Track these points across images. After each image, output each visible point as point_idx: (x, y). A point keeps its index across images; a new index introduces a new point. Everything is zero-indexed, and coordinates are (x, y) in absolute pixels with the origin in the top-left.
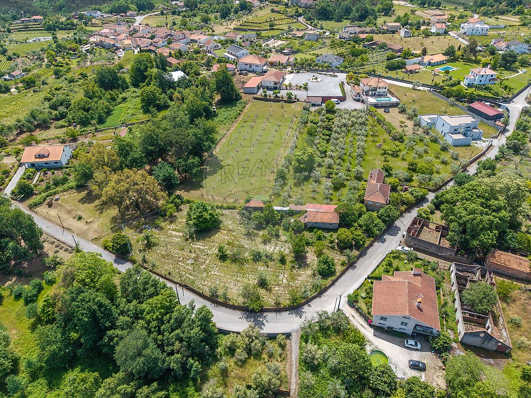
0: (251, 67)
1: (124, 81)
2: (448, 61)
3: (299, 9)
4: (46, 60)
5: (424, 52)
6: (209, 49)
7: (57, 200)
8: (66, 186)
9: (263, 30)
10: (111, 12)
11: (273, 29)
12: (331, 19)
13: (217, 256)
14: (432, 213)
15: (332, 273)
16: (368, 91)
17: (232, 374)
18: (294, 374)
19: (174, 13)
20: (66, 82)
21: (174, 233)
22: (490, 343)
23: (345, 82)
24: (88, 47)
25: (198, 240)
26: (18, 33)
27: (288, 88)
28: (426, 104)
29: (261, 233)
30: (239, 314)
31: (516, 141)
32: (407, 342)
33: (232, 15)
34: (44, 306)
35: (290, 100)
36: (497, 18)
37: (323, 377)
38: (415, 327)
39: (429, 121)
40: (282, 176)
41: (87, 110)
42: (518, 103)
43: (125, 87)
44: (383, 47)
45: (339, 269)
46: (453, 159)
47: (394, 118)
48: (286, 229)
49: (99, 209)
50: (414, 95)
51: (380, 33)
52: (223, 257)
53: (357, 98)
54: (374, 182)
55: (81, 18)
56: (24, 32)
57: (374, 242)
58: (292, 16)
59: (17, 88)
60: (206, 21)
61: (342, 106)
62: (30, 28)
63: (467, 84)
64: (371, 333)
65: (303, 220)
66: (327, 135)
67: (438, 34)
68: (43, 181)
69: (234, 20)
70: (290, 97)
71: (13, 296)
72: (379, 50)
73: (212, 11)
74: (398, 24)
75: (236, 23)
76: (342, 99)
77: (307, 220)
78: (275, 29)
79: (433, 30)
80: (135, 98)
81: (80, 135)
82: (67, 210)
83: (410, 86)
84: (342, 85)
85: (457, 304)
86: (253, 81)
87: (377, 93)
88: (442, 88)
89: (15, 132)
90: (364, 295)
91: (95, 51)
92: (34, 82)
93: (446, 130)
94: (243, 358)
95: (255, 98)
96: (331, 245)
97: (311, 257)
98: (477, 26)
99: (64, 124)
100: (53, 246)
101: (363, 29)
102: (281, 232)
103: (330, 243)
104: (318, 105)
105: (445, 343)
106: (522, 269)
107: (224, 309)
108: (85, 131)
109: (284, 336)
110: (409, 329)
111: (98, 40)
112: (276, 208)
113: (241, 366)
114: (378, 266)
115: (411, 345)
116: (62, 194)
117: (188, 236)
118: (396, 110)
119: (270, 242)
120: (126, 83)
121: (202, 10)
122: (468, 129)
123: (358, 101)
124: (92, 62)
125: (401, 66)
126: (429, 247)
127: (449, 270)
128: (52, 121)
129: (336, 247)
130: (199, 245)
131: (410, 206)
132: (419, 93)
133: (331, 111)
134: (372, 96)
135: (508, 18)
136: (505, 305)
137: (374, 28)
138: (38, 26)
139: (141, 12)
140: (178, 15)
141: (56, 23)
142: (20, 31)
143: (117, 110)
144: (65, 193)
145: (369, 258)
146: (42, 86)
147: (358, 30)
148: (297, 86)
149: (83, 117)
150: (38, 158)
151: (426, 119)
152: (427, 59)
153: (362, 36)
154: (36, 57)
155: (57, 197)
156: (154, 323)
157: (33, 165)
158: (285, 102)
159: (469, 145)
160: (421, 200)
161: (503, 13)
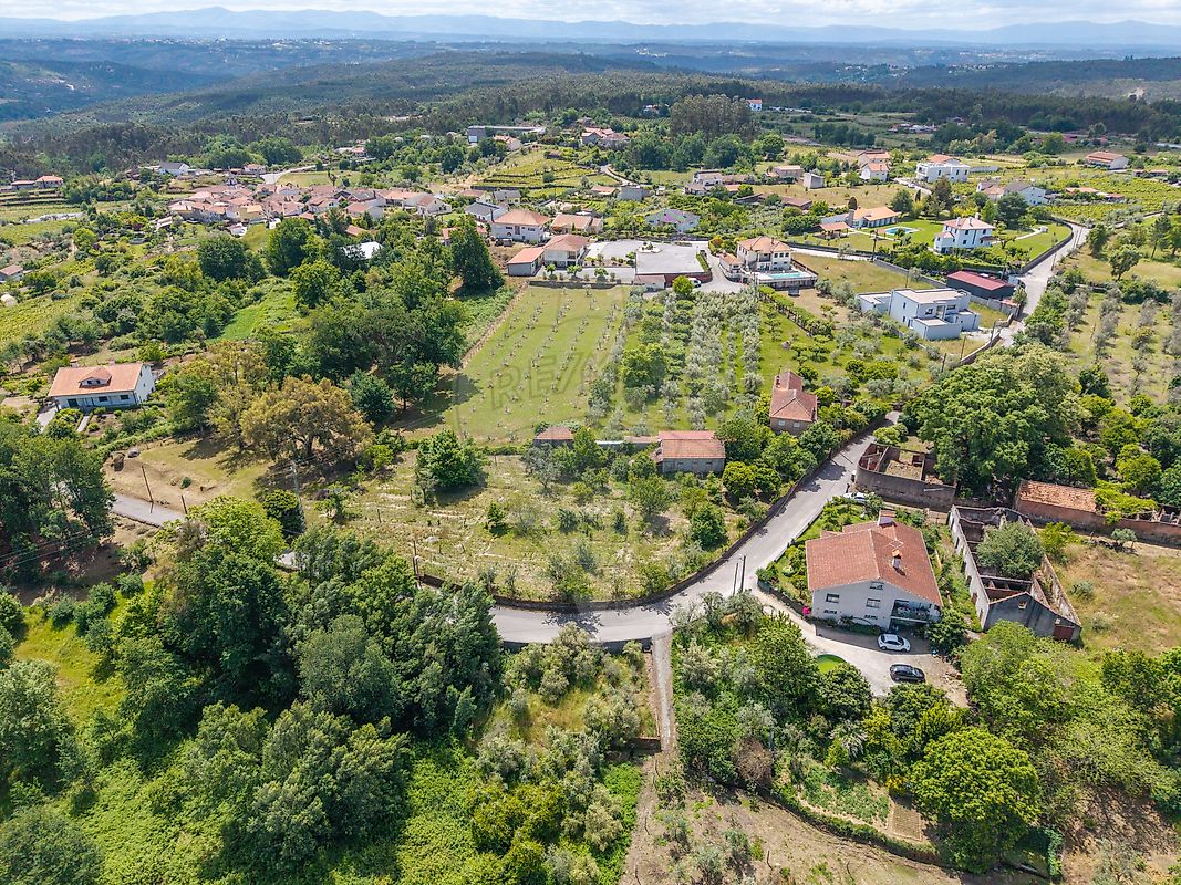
0: (518, 232)
1: (257, 265)
2: (899, 220)
3: (600, 152)
4: (74, 249)
5: (853, 205)
6: (426, 213)
7: (133, 455)
8: (151, 432)
9: (531, 188)
10: (211, 167)
11: (551, 186)
12: (667, 168)
13: (487, 527)
14: (903, 439)
15: (722, 540)
16: (755, 262)
17: (539, 720)
18: (665, 712)
19: (344, 166)
20: (126, 278)
21: (390, 496)
22: (1040, 622)
23: (708, 252)
24: (168, 221)
25: (443, 505)
26: (6, 208)
27: (597, 263)
28: (866, 280)
29: (571, 488)
30: (542, 616)
31: (1043, 323)
32: (883, 639)
33: (466, 165)
34: (129, 620)
35: (602, 284)
36: (984, 158)
37: (726, 708)
38: (894, 612)
39: (876, 302)
40: (603, 394)
41: (184, 311)
42: (1039, 275)
43: (258, 276)
44: (773, 201)
45: (733, 535)
46: (932, 359)
47: (809, 302)
48: (623, 478)
49: (226, 467)
50: (843, 268)
51: (764, 182)
52: (499, 530)
53: (735, 275)
54: (785, 390)
55: (145, 177)
56: (18, 208)
57: (797, 489)
58: (588, 164)
59: (16, 294)
60: (412, 176)
61: (706, 289)
62: (33, 199)
63: (940, 250)
64: (812, 632)
65: (654, 458)
66: (683, 332)
67: (876, 182)
68: (98, 429)
69: (470, 173)
70: (601, 279)
71: (50, 622)
72: (766, 207)
73: (423, 160)
74: (798, 167)
75: (476, 178)
76: (706, 277)
77: (661, 458)
78: (554, 186)
79: (866, 175)
80: (282, 292)
81: (170, 357)
82: (156, 471)
83: (835, 256)
84: (702, 256)
85: (971, 570)
86: (525, 255)
87: (771, 266)
88: (894, 255)
89: (24, 360)
90: (788, 569)
91: (182, 227)
92: (51, 283)
93: (911, 312)
94: (559, 684)
95: (532, 283)
96: (713, 498)
97: (676, 519)
98: (945, 166)
99: (131, 341)
100: (133, 532)
101: (731, 177)
102: (611, 485)
103: (710, 494)
104: (659, 290)
105: (955, 627)
106: (1083, 507)
107: (509, 610)
108: (179, 349)
109: (639, 645)
110: (883, 617)
111: (190, 209)
112: (598, 442)
113: (555, 704)
114: (810, 526)
115: (889, 642)
116: (143, 446)
117: (422, 500)
118: (814, 292)
119: (590, 500)
120: (261, 269)
121: (403, 159)
122: (950, 311)
123: (737, 280)
124: (176, 247)
125: (814, 228)
126: (904, 490)
127: (947, 524)
128: (102, 341)
129: (724, 501)
130: (446, 514)
131: (860, 432)
132: (853, 265)
133: (685, 294)
134: (762, 270)
135: (1003, 158)
136: (1059, 569)
137: (752, 175)
138: (52, 195)
139: (276, 165)
140: (354, 170)
141: (92, 187)
142: (8, 205)
143: (242, 315)
144: (150, 444)
145: (789, 517)
146: (70, 289)
147: (720, 178)
148: (614, 259)
149: (175, 321)
150: (86, 387)
151: (869, 301)
152: (858, 215)
153: (730, 188)
154: (52, 244)
155: (134, 450)
156: (377, 615)
157: (73, 403)
158: (594, 286)
159: (958, 338)
160: (878, 420)
161: (992, 152)
